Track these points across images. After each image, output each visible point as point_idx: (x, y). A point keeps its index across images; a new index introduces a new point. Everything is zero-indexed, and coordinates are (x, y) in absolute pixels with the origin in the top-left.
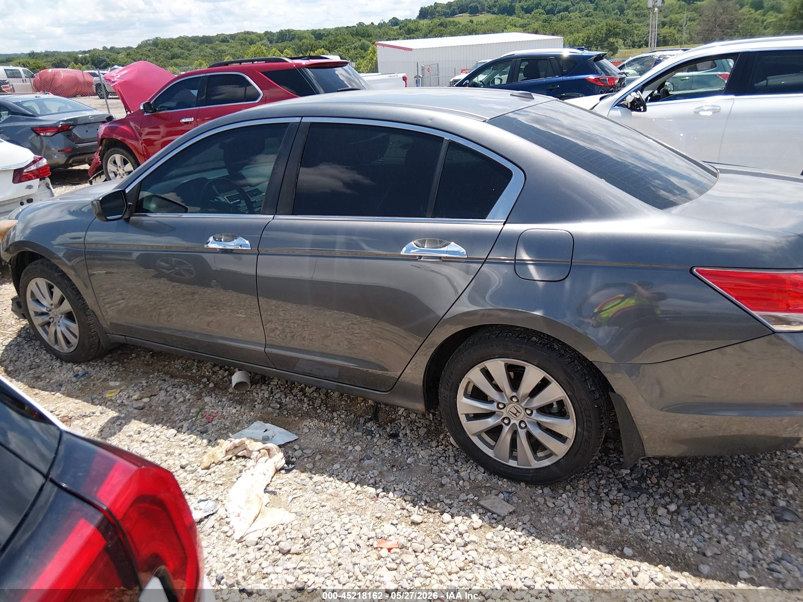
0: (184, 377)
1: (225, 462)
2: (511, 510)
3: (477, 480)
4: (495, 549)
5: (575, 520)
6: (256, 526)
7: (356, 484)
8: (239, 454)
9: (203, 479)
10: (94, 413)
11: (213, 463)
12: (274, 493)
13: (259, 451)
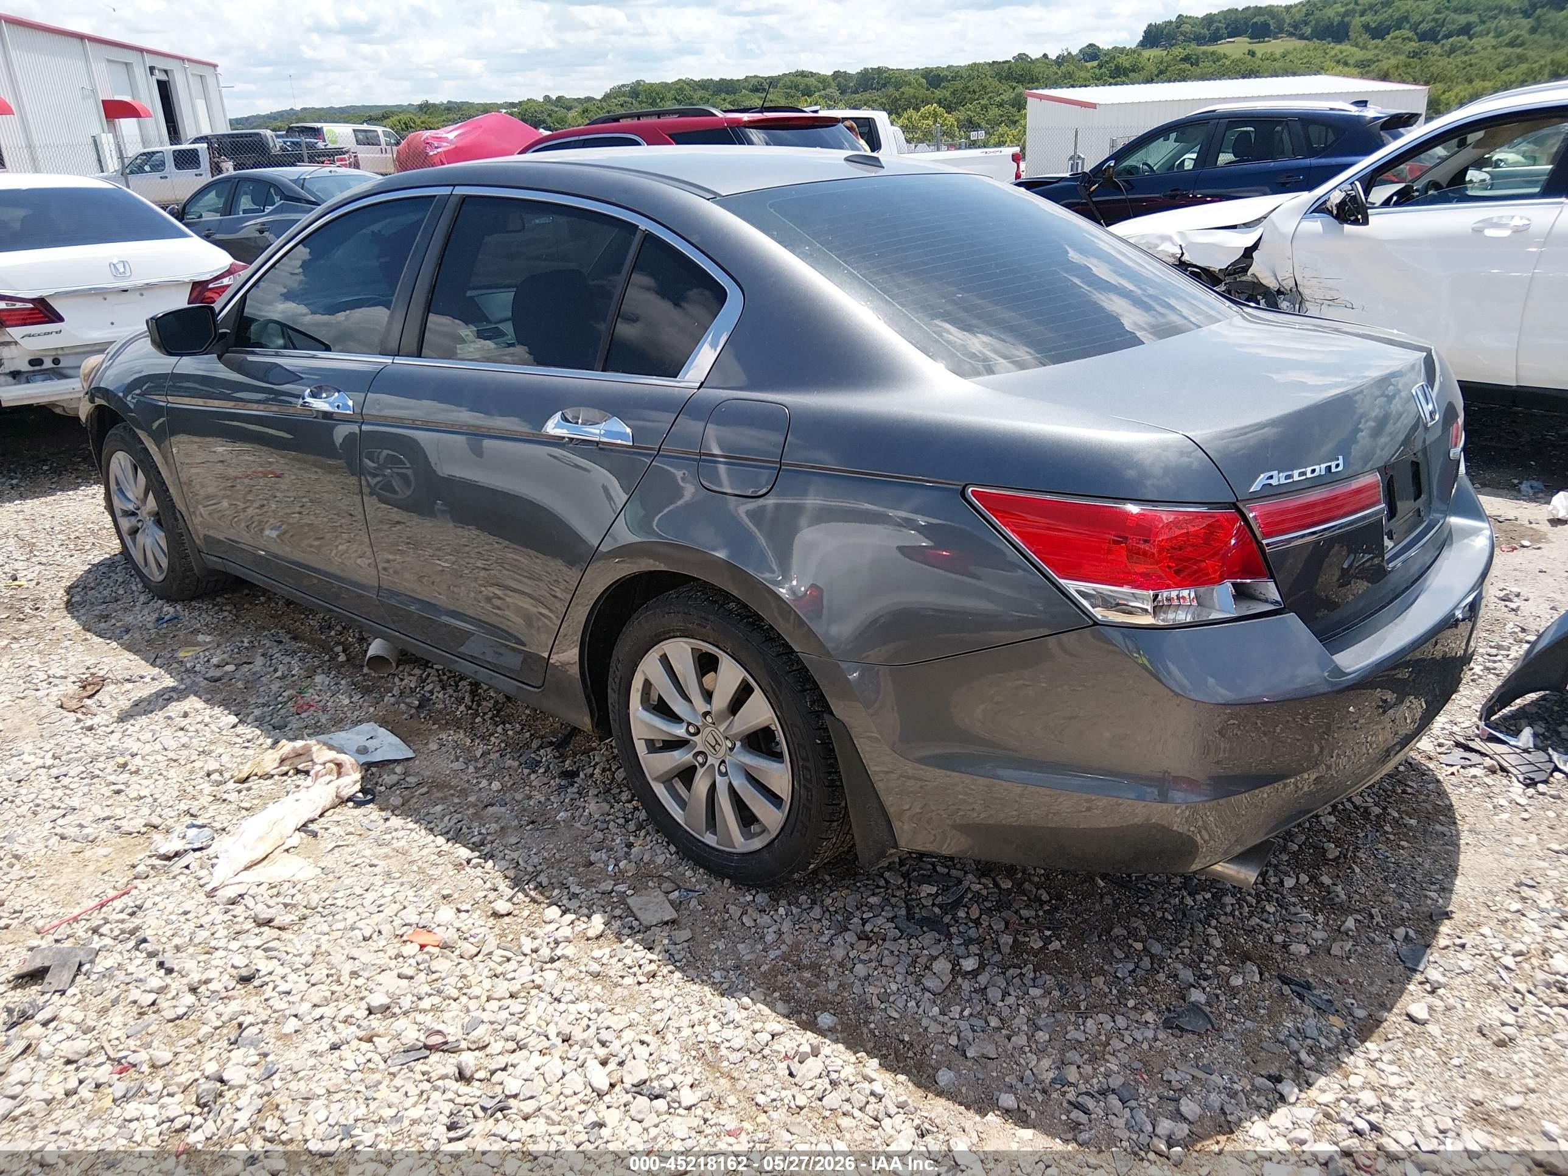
0: (312, 642)
1: (276, 777)
2: (666, 919)
3: (654, 862)
4: (596, 975)
5: (772, 954)
6: (245, 876)
7: (448, 840)
8: (300, 767)
9: (225, 796)
10: (142, 677)
11: (256, 775)
12: (315, 835)
13: (324, 764)
